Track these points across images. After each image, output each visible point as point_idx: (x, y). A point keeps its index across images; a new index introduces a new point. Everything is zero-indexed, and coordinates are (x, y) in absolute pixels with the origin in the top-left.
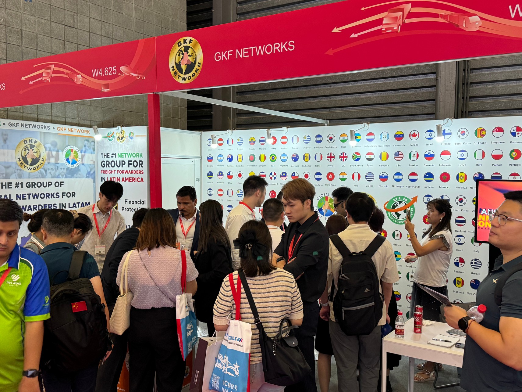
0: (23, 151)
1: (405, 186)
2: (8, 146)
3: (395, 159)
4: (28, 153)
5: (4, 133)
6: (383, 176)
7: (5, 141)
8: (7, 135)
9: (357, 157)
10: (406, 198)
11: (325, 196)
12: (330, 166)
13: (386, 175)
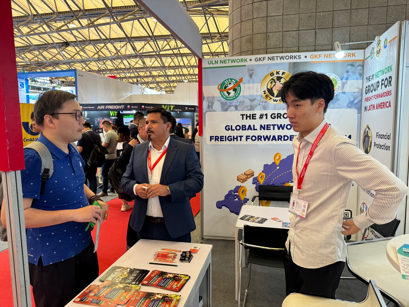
0: (269, 84)
2: (253, 80)
4: (274, 86)
5: (251, 68)
7: (251, 76)
8: (253, 70)
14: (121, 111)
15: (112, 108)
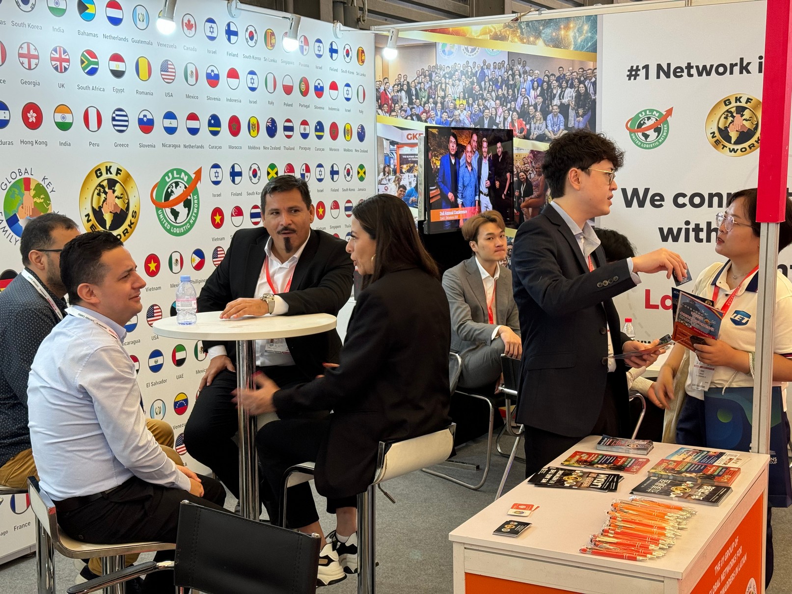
1: (182, 146)
3: (163, 79)
6: (145, 119)
9: (90, 63)
10: (186, 174)
11: (23, 176)
12: (30, 83)
13: (149, 117)
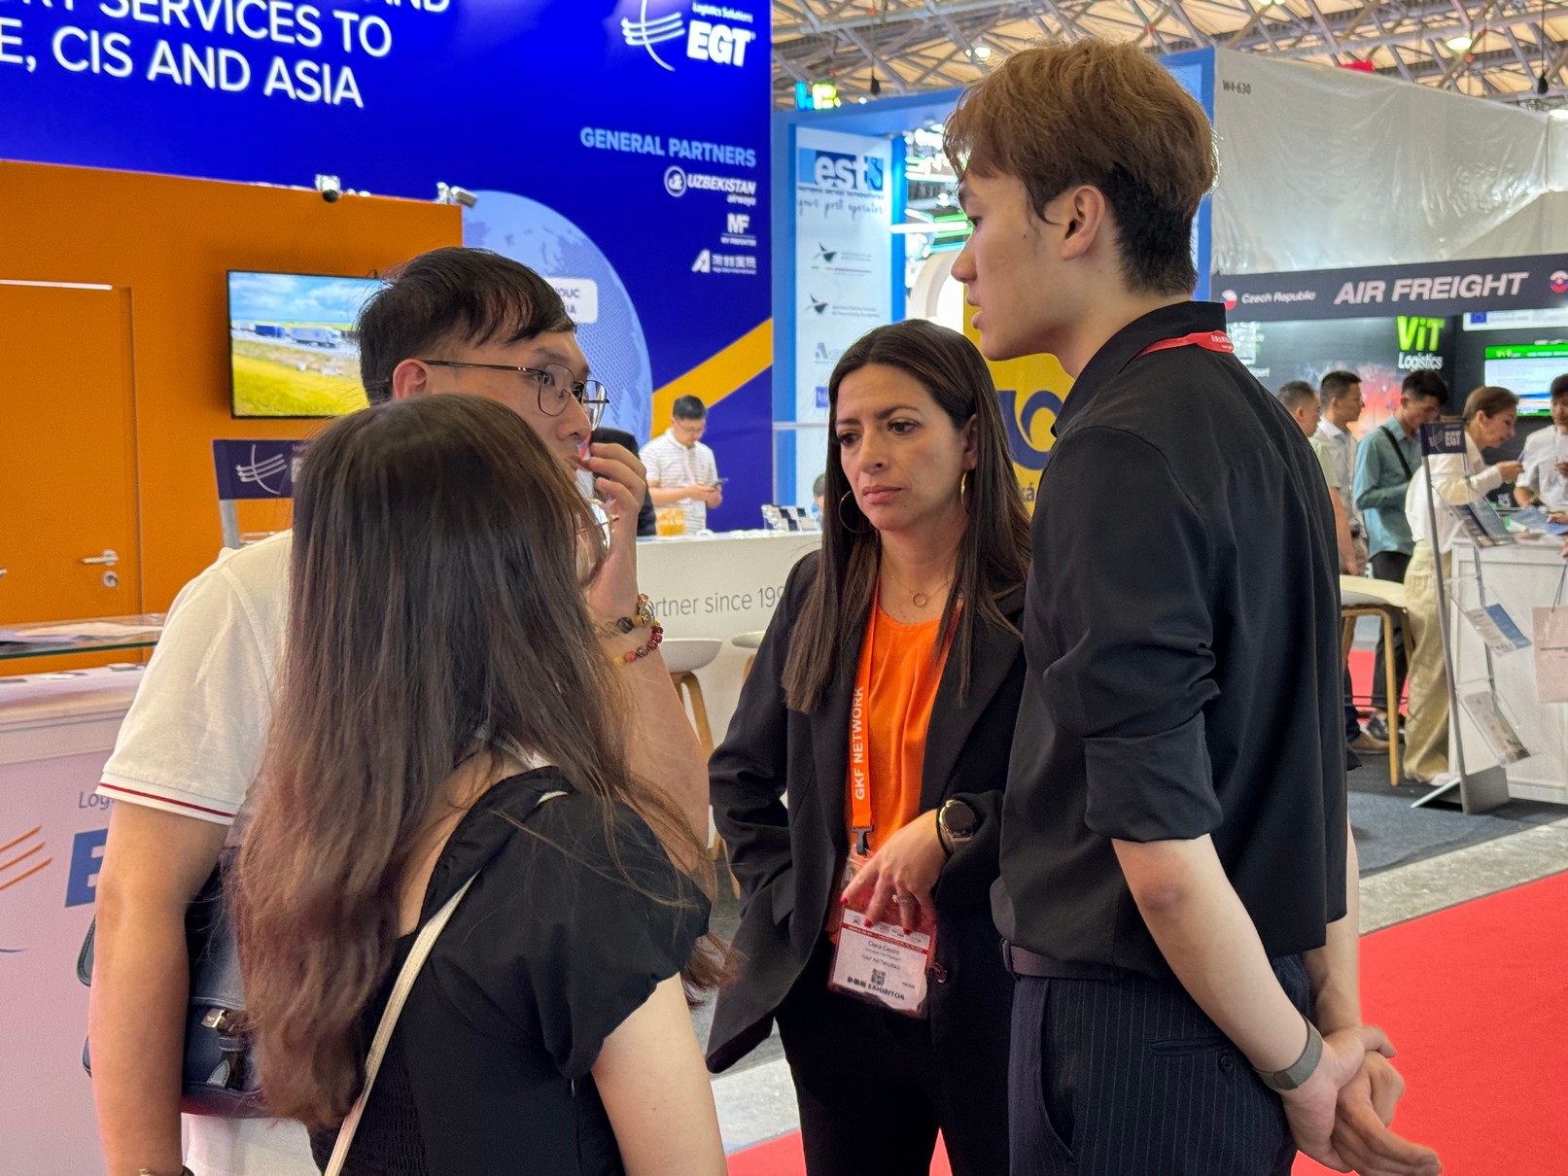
14: (1467, 317)
15: (1435, 296)
